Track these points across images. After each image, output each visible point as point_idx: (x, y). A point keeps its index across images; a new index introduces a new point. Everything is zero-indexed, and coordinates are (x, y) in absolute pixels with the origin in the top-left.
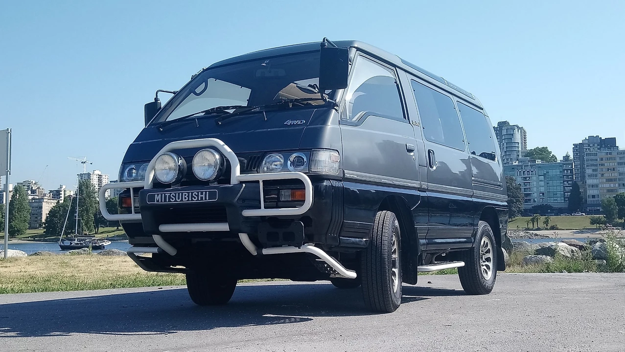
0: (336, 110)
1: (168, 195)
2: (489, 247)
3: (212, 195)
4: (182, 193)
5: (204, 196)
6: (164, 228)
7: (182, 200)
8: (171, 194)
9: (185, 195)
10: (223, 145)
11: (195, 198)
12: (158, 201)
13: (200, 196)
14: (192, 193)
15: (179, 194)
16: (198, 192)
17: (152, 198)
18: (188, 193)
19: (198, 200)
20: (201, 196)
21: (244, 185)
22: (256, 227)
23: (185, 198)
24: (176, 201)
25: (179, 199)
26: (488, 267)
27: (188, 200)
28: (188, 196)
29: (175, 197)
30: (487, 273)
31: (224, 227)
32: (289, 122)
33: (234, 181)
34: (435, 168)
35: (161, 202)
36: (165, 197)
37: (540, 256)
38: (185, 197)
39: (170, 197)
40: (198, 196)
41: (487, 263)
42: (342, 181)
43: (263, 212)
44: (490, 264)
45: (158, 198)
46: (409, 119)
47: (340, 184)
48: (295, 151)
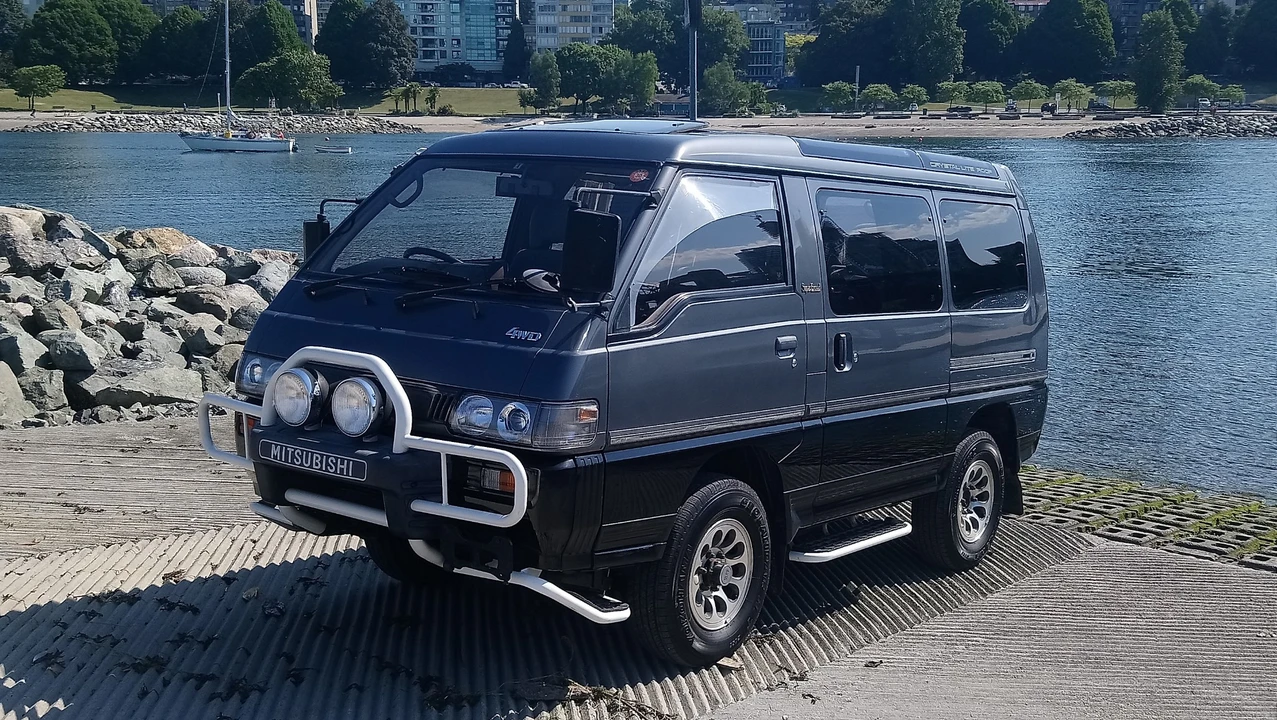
0: (603, 317)
1: (290, 450)
3: (358, 469)
4: (312, 453)
5: (345, 467)
6: (293, 496)
7: (311, 466)
8: (295, 449)
9: (317, 458)
10: (389, 373)
11: (331, 468)
12: (275, 457)
14: (328, 457)
15: (307, 452)
16: (337, 458)
17: (267, 449)
18: (322, 456)
19: (335, 472)
20: (339, 467)
21: (414, 455)
23: (317, 465)
24: (301, 465)
25: (307, 463)
27: (321, 469)
28: (321, 462)
29: (301, 457)
31: (380, 519)
32: (513, 333)
33: (398, 447)
35: (281, 460)
36: (287, 452)
38: (315, 462)
39: (293, 457)
40: (336, 464)
42: (602, 452)
43: (445, 510)
44: (987, 506)
45: (275, 451)
46: (794, 283)
47: (597, 459)
48: (514, 399)
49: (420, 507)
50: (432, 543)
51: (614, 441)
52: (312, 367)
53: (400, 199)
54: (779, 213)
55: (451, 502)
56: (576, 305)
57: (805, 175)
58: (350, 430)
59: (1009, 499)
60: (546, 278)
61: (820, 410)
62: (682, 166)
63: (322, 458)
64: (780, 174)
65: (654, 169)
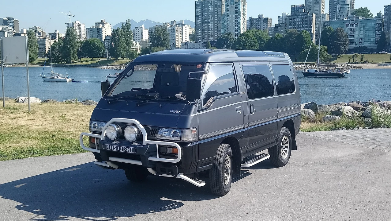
0: (196, 105)
1: (112, 146)
2: (288, 140)
3: (133, 150)
4: (119, 147)
5: (130, 150)
6: (111, 159)
8: (114, 146)
9: (121, 148)
10: (139, 124)
11: (125, 150)
12: (108, 149)
13: (128, 150)
14: (124, 147)
15: (118, 147)
16: (127, 148)
17: (105, 146)
18: (122, 147)
19: (127, 151)
21: (149, 145)
22: (155, 165)
23: (121, 150)
24: (116, 150)
25: (118, 149)
26: (286, 151)
27: (122, 151)
28: (122, 149)
29: (116, 148)
30: (285, 154)
31: (140, 163)
32: (172, 111)
33: (144, 144)
34: (253, 113)
35: (110, 149)
37: (333, 116)
39: (113, 148)
40: (127, 149)
41: (286, 149)
42: (197, 141)
43: (158, 159)
44: (288, 150)
45: (108, 147)
46: (239, 92)
47: (196, 143)
48: (174, 129)
49: (150, 159)
50: (153, 169)
51: (200, 138)
52: (117, 124)
53: (128, 74)
54: (234, 73)
55: (160, 157)
56: (190, 103)
57: (239, 62)
58: (130, 140)
59: (293, 146)
60: (181, 96)
61: (247, 126)
62: (210, 63)
63: (122, 148)
64: (233, 62)
65: (203, 65)
